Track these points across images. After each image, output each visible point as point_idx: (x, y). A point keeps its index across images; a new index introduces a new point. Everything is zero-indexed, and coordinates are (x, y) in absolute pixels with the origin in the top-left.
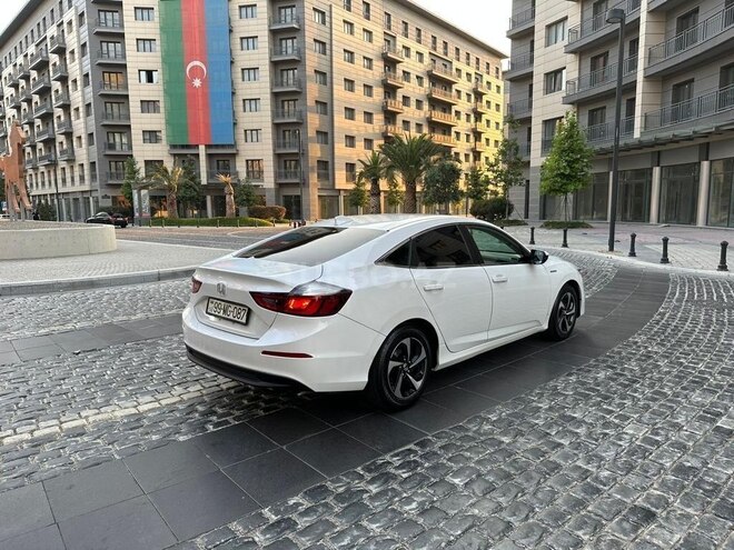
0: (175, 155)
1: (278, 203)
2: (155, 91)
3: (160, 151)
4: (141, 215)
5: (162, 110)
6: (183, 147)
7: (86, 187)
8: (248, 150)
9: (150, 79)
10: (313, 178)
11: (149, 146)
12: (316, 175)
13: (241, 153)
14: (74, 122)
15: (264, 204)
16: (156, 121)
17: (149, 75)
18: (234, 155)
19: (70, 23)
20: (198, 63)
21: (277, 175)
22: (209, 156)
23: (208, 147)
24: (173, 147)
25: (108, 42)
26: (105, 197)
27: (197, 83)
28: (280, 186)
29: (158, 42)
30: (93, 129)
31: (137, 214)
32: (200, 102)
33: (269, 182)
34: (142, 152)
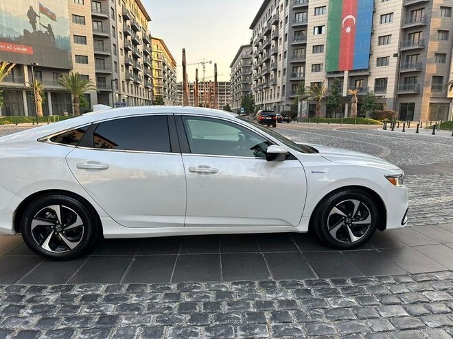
0: (329, 79)
1: (395, 109)
2: (321, 39)
3: (320, 77)
4: (301, 116)
5: (325, 50)
6: (335, 73)
7: (279, 100)
8: (378, 72)
9: (320, 32)
10: (427, 91)
11: (315, 74)
12: (430, 88)
13: (373, 74)
14: (278, 63)
15: (382, 109)
16: (320, 58)
17: (320, 28)
18: (367, 76)
19: (282, 6)
20: (350, 17)
21: (397, 88)
22: (351, 78)
23: (350, 71)
24: (329, 73)
25: (299, 13)
26: (288, 105)
27: (348, 30)
28: (399, 96)
29: (327, 8)
30: (286, 66)
31: (299, 115)
32: (349, 42)
33: (390, 93)
34: (310, 77)
